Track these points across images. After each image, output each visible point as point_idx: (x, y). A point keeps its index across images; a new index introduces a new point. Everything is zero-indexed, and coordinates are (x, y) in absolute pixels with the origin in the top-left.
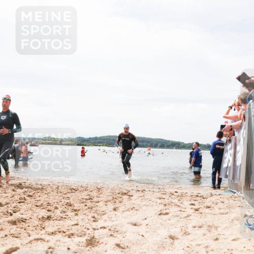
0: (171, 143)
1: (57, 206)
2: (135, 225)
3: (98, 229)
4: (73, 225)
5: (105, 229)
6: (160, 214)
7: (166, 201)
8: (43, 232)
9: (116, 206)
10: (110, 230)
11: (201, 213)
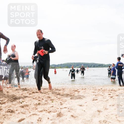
0: (98, 65)
1: (43, 98)
2: (81, 106)
3: (63, 109)
4: (51, 107)
5: (66, 109)
6: (93, 100)
7: (96, 94)
8: (37, 110)
9: (72, 97)
10: (68, 109)
11: (114, 99)
